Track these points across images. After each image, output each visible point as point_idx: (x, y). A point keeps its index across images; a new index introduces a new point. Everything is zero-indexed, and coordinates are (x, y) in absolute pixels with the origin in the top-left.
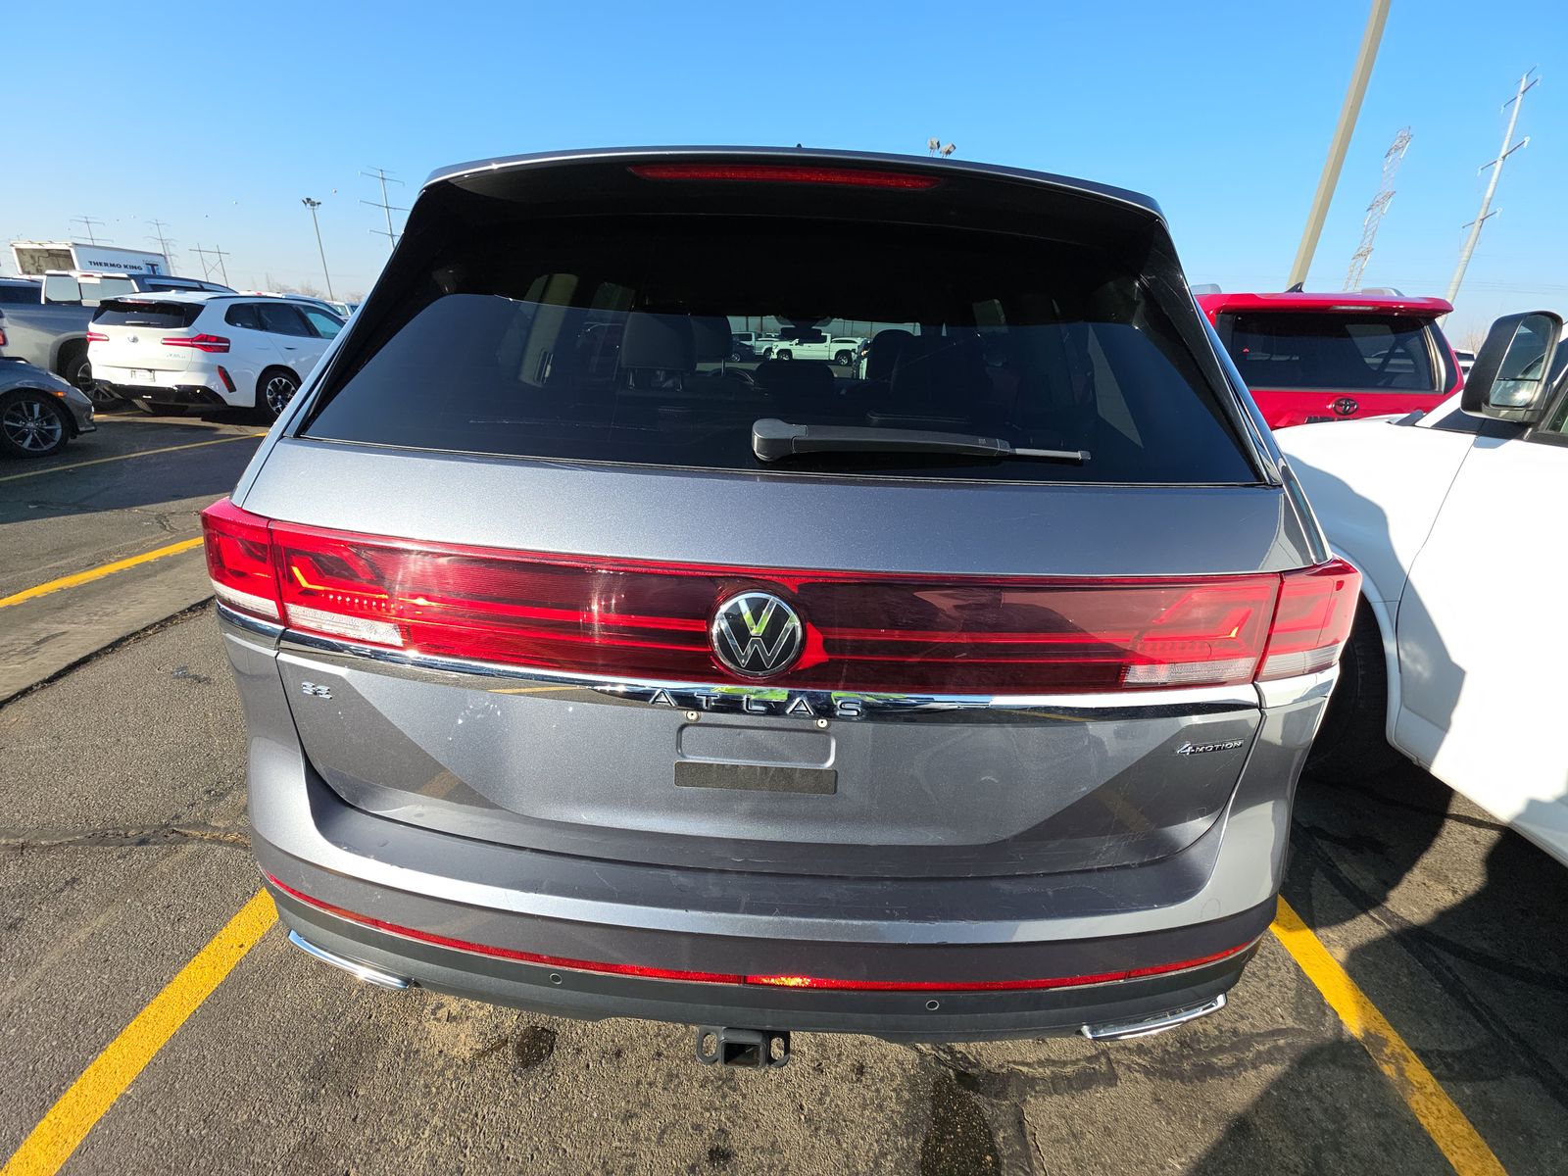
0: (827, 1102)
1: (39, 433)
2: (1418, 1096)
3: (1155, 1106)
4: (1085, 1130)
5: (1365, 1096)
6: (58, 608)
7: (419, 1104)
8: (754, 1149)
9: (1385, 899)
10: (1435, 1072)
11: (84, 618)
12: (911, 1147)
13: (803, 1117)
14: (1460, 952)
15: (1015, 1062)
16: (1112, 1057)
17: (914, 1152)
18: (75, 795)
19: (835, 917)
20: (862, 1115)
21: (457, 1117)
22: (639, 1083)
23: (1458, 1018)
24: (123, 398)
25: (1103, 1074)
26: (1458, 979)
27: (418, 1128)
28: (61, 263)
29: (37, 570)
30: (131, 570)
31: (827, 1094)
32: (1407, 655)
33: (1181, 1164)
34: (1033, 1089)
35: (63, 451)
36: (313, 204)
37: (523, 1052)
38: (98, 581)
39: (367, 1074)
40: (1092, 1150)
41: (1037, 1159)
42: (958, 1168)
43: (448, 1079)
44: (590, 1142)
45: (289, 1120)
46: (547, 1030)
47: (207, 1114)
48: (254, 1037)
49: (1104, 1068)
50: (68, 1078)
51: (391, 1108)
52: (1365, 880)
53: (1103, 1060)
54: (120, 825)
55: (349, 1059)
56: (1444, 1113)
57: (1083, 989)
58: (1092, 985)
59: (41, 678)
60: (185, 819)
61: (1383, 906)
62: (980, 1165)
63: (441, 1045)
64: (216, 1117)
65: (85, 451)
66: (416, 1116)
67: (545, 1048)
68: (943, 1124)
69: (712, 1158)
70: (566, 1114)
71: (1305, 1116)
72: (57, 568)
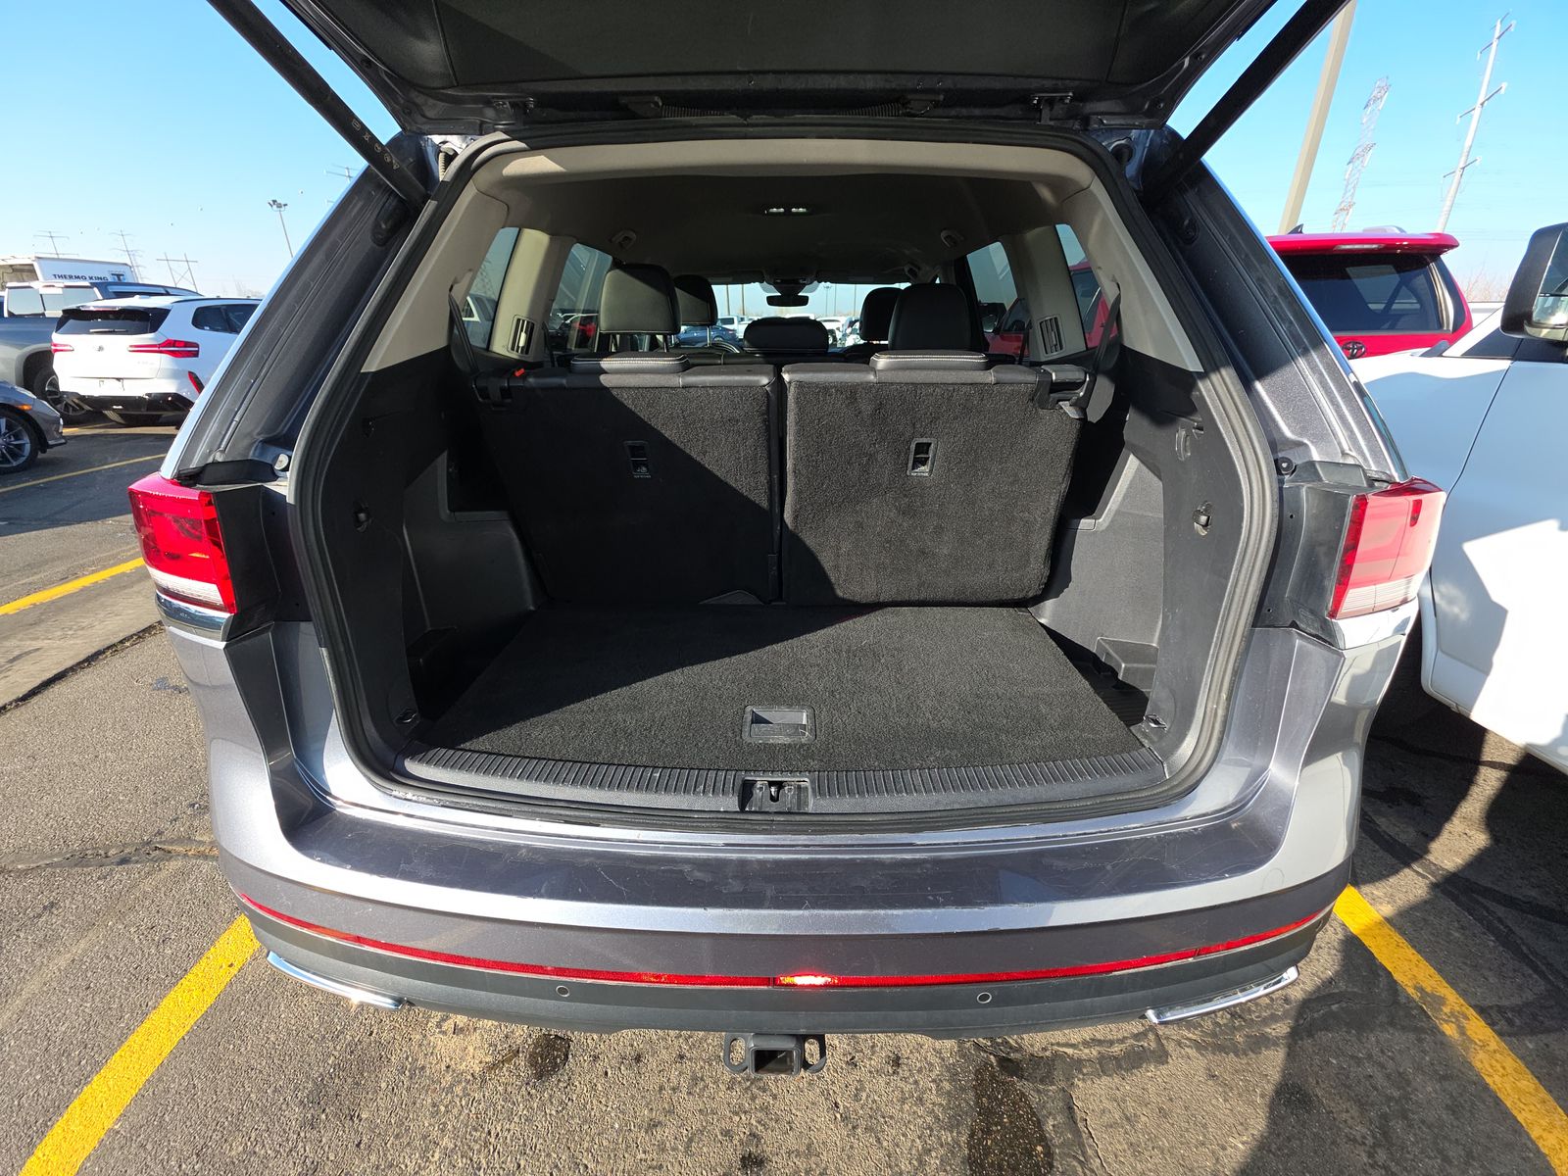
0: (864, 1098)
1: (8, 449)
2: (1481, 1055)
3: (1210, 1082)
4: (1138, 1113)
5: (1427, 1058)
6: (31, 625)
7: (427, 1124)
8: (789, 1153)
9: (1427, 851)
10: (1496, 1028)
11: (59, 633)
12: (956, 1142)
13: (838, 1116)
14: (1510, 902)
15: (1058, 1044)
16: (1160, 1033)
17: (960, 1146)
18: (52, 816)
19: (873, 908)
20: (901, 1110)
21: (468, 1137)
22: (661, 1088)
23: (1515, 971)
24: (93, 410)
25: (1153, 1052)
26: (1511, 930)
27: (427, 1150)
28: (25, 277)
29: (8, 587)
30: (106, 582)
31: (863, 1089)
32: (1442, 596)
33: (1243, 1143)
34: (1081, 1071)
35: (32, 466)
36: (279, 206)
37: (537, 1063)
38: (71, 595)
39: (370, 1096)
40: (1149, 1134)
41: (1090, 1146)
42: (1007, 1161)
43: (457, 1096)
44: (612, 1155)
45: (287, 1150)
46: (560, 1038)
47: (199, 1147)
48: (247, 1062)
49: (1153, 1045)
50: (54, 1113)
51: (397, 1131)
52: (1405, 834)
53: (1151, 1036)
54: (100, 845)
55: (350, 1080)
56: (1509, 1070)
57: (1150, 971)
58: (1159, 966)
59: (14, 697)
60: (167, 835)
61: (1426, 860)
62: (1031, 1156)
63: (448, 1059)
64: (210, 1150)
65: (55, 465)
66: (424, 1138)
67: (560, 1057)
68: (987, 1114)
69: (744, 1166)
70: (586, 1127)
71: (1368, 1083)
72: (30, 584)
